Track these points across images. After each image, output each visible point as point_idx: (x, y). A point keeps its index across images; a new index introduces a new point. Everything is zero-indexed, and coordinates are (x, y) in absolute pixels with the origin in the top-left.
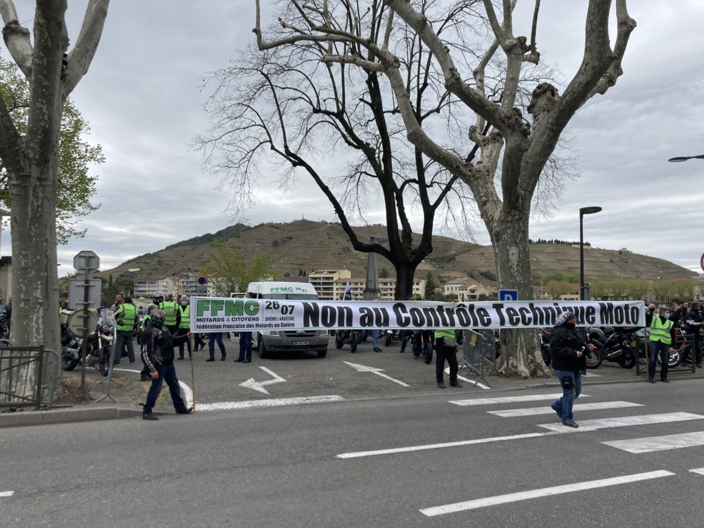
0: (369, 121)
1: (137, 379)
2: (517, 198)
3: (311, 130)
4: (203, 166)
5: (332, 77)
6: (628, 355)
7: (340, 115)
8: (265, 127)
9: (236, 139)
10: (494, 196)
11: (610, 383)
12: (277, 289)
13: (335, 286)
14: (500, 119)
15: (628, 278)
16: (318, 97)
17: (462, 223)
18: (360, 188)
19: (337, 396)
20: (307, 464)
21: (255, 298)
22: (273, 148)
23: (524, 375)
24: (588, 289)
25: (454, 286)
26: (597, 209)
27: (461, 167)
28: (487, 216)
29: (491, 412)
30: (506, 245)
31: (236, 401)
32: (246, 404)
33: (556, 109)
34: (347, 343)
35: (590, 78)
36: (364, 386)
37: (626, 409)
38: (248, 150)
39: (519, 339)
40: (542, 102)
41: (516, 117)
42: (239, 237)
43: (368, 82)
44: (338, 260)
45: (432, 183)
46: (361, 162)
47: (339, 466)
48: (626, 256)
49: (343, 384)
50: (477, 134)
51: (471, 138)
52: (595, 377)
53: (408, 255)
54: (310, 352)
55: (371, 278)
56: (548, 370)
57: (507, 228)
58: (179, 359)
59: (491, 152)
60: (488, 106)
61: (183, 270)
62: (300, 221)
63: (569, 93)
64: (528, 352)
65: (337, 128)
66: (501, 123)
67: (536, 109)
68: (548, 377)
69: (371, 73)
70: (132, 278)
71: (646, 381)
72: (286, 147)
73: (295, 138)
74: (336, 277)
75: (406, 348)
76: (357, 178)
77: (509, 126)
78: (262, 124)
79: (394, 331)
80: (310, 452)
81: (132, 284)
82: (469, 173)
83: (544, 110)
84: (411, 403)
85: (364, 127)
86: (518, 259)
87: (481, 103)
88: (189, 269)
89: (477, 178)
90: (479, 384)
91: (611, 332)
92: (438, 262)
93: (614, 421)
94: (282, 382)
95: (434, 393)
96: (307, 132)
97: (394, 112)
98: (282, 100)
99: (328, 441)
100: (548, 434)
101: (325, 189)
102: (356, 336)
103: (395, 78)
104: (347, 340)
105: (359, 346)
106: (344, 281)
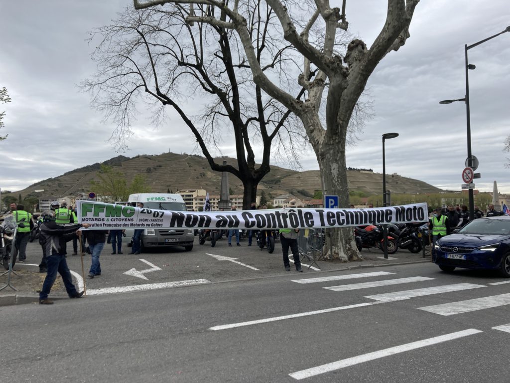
0: (221, 72)
1: (37, 271)
2: (337, 126)
3: (176, 79)
4: (91, 104)
5: (192, 37)
6: (415, 244)
7: (199, 66)
8: (141, 74)
9: (117, 83)
10: (319, 125)
11: (406, 264)
12: (152, 199)
13: (194, 202)
14: (325, 64)
15: (398, 194)
16: (182, 52)
17: (290, 151)
18: (214, 124)
19: (204, 280)
20: (184, 337)
21: (135, 206)
22: (147, 90)
23: (343, 259)
24: (389, 194)
25: (280, 200)
26: (395, 135)
27: (294, 104)
28: (314, 141)
29: (326, 288)
30: (329, 162)
31: (121, 286)
32: (129, 289)
33: (366, 59)
34: (208, 240)
35: (391, 35)
36: (224, 271)
37: (424, 282)
38: (127, 92)
39: (339, 232)
40: (355, 54)
41: (338, 62)
42: (121, 166)
43: (221, 42)
44: (196, 183)
45: (268, 121)
46: (215, 105)
47: (213, 337)
48: (396, 178)
49: (207, 270)
50: (304, 80)
51: (300, 83)
52: (395, 260)
53: (253, 173)
54: (179, 247)
55: (224, 192)
56: (361, 255)
57: (330, 149)
58: (73, 255)
59: (316, 93)
60: (316, 54)
61: (78, 191)
62: (167, 154)
63: (375, 46)
64: (346, 243)
65: (197, 77)
66: (326, 67)
67: (350, 59)
68: (361, 261)
69: (223, 34)
70: (38, 197)
71: (431, 262)
72: (158, 89)
73: (164, 85)
74: (195, 195)
75: (252, 242)
76: (212, 117)
77: (332, 70)
78: (138, 72)
79: (243, 230)
80: (186, 326)
81: (38, 202)
82: (300, 108)
83: (356, 60)
84: (262, 283)
85: (216, 78)
86: (338, 172)
87: (312, 51)
88: (83, 190)
89: (307, 112)
90: (312, 267)
91: (404, 227)
92: (268, 183)
93: (419, 291)
94: (159, 270)
95: (279, 275)
96: (174, 80)
97: (240, 66)
98: (154, 55)
99: (200, 316)
100: (374, 303)
101: (189, 123)
102: (215, 234)
103: (243, 34)
104: (207, 237)
105: (217, 242)
106: (201, 198)
